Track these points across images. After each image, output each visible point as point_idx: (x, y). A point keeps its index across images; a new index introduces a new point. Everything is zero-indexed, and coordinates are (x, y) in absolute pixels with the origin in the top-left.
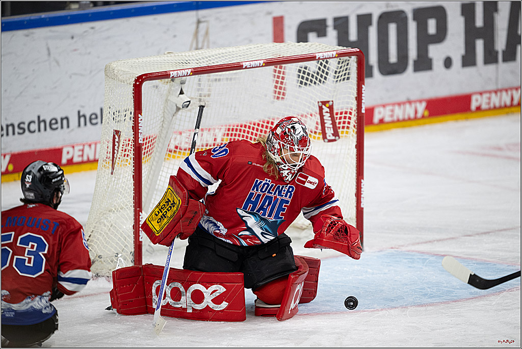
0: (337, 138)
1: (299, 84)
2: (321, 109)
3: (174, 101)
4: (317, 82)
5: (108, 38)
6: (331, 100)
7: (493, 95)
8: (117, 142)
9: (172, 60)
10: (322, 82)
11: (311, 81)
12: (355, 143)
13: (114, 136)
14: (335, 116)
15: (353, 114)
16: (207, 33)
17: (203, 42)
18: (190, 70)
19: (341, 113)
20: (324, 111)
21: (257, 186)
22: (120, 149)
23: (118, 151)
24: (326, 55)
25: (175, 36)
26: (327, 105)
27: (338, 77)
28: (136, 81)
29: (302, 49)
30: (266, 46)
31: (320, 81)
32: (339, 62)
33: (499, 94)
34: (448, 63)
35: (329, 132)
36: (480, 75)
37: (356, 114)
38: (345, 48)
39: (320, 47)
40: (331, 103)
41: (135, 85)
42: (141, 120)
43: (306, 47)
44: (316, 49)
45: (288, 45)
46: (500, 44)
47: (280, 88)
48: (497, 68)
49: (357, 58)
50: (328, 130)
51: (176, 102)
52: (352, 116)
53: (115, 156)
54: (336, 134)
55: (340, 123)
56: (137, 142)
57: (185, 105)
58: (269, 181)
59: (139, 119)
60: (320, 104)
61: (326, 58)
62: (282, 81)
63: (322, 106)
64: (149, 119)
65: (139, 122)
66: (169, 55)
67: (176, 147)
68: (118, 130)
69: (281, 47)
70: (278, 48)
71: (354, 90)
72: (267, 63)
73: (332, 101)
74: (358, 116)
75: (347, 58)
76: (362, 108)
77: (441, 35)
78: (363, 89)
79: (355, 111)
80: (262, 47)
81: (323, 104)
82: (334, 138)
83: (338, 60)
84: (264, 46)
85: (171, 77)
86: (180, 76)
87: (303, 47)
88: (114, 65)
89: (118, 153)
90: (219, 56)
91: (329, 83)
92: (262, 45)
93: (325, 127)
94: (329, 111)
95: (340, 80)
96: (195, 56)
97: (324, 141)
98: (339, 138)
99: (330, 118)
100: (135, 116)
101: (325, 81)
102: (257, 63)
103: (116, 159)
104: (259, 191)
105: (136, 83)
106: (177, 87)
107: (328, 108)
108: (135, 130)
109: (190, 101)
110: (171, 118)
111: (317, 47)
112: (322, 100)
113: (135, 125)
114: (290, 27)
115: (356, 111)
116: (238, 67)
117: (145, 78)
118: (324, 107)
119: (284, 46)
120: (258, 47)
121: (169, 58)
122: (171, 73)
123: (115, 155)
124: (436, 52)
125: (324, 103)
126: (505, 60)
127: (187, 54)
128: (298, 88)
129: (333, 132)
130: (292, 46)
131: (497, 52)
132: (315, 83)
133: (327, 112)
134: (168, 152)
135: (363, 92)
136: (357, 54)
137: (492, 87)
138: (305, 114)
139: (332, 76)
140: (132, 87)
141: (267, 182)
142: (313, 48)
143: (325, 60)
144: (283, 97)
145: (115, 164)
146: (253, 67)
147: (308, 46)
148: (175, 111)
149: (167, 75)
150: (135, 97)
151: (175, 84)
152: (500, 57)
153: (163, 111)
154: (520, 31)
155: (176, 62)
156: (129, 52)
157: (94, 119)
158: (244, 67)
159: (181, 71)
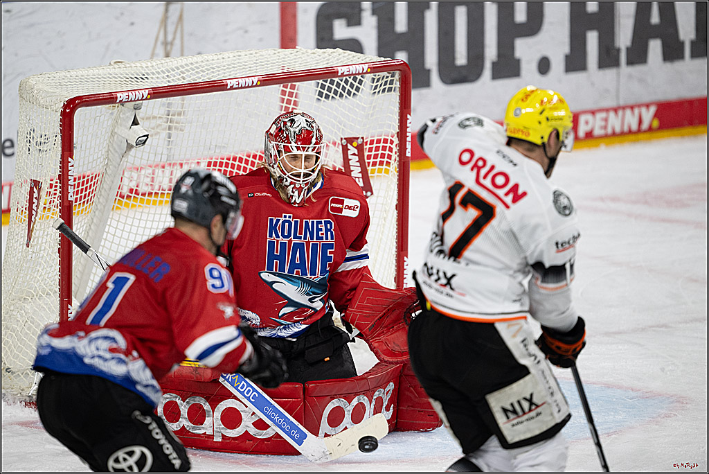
0: (369, 193)
1: (317, 97)
2: (345, 149)
3: (123, 136)
4: (345, 94)
5: (32, 25)
6: (361, 136)
7: (612, 114)
8: (36, 198)
9: (122, 74)
10: (352, 94)
11: (336, 92)
12: (395, 202)
13: (31, 189)
14: (366, 161)
15: (393, 158)
16: (181, 18)
17: (175, 33)
18: (147, 91)
20: (349, 152)
21: (273, 228)
22: (41, 208)
23: (37, 212)
24: (353, 69)
25: (132, 24)
26: (355, 144)
28: (65, 107)
29: (319, 58)
30: (264, 53)
32: (374, 79)
33: (620, 113)
34: (544, 66)
36: (593, 84)
37: (398, 159)
38: (382, 59)
40: (360, 141)
41: (63, 114)
42: (73, 166)
43: (323, 56)
44: (338, 60)
46: (624, 37)
48: (618, 75)
51: (127, 138)
52: (392, 162)
53: (33, 219)
54: (367, 187)
56: (65, 198)
57: (141, 141)
58: (290, 217)
59: (70, 164)
60: (344, 141)
61: (352, 74)
63: (347, 145)
64: (86, 162)
65: (70, 168)
66: (116, 66)
67: (131, 191)
68: (38, 180)
70: (281, 57)
71: (396, 115)
72: (264, 80)
73: (363, 138)
74: (399, 161)
75: (386, 74)
76: (406, 148)
77: (534, 25)
78: (408, 121)
79: (396, 153)
80: (258, 55)
81: (347, 142)
83: (372, 75)
84: (261, 53)
85: (118, 101)
86: (131, 101)
88: (32, 81)
89: (36, 216)
90: (191, 66)
94: (357, 153)
96: (156, 67)
98: (372, 194)
99: (358, 164)
100: (63, 160)
101: (356, 92)
102: (249, 81)
103: (34, 223)
104: (281, 237)
105: (65, 109)
106: (128, 114)
107: (356, 148)
108: (63, 182)
109: (147, 136)
110: (119, 160)
112: (347, 137)
113: (63, 173)
114: (305, 11)
115: (398, 154)
116: (219, 86)
117: (79, 103)
118: (349, 146)
121: (117, 71)
122: (119, 95)
123: (33, 217)
124: (526, 49)
125: (350, 140)
126: (630, 62)
127: (144, 65)
129: (362, 185)
130: (303, 53)
131: (618, 50)
132: (341, 96)
133: (354, 154)
134: (118, 198)
135: (408, 125)
136: (399, 68)
137: (610, 103)
140: (58, 117)
141: (287, 219)
143: (352, 77)
145: (32, 231)
146: (242, 88)
147: (326, 55)
148: (125, 150)
149: (113, 98)
150: (64, 132)
151: (126, 109)
152: (623, 57)
153: (106, 149)
154: (655, 19)
155: (127, 76)
156: (62, 47)
157: (8, 147)
158: (229, 87)
159: (133, 92)
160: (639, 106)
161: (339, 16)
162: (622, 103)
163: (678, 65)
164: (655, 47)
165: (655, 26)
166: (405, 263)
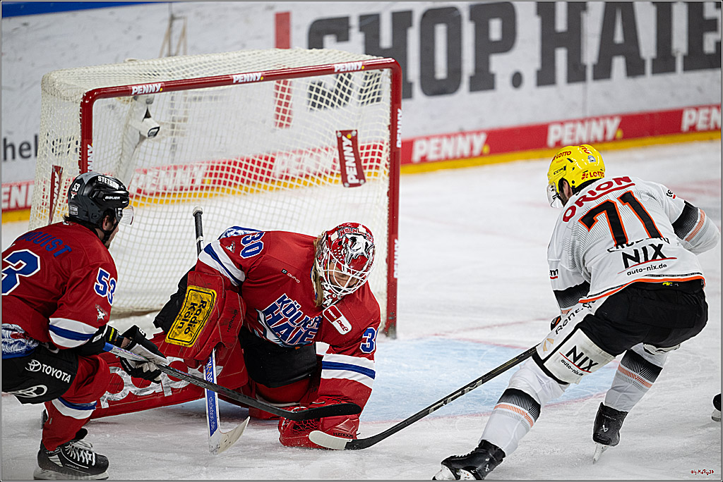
0: (362, 181)
1: (310, 106)
2: (340, 141)
3: (137, 127)
5: (47, 38)
6: (354, 129)
7: (579, 125)
8: (57, 182)
9: (135, 71)
10: (342, 104)
11: (327, 102)
12: (387, 189)
13: (53, 174)
14: (360, 151)
15: (384, 149)
16: (183, 34)
17: (179, 46)
18: (160, 85)
19: (368, 148)
20: (344, 144)
22: (62, 192)
23: (58, 195)
24: (348, 66)
25: (139, 38)
26: (349, 136)
27: (364, 97)
28: (84, 98)
29: (315, 57)
30: (266, 53)
31: (340, 102)
32: (366, 77)
33: (587, 124)
34: (517, 80)
35: (352, 173)
36: (561, 98)
37: (389, 150)
38: (375, 57)
39: (340, 56)
40: (354, 133)
41: (83, 104)
42: (91, 152)
43: (320, 55)
44: (334, 59)
45: (296, 52)
46: (590, 55)
47: (285, 111)
48: (585, 89)
49: (391, 72)
50: (350, 170)
51: (140, 129)
52: (383, 152)
53: (54, 202)
54: (360, 176)
55: (366, 161)
57: (152, 133)
58: (298, 306)
59: (89, 151)
60: (339, 134)
61: (348, 71)
62: (287, 101)
63: (341, 138)
64: (102, 152)
66: (131, 63)
67: (139, 191)
68: (59, 165)
69: (286, 54)
70: (282, 57)
71: (386, 116)
72: (267, 76)
73: (356, 131)
74: (391, 152)
75: (377, 71)
76: (397, 140)
77: (507, 42)
79: (387, 144)
80: (260, 55)
81: (342, 135)
82: (357, 181)
84: (263, 53)
85: (133, 93)
86: (145, 93)
87: (317, 55)
88: (54, 76)
89: (58, 198)
90: (200, 65)
91: (351, 105)
92: (259, 51)
93: (345, 166)
94: (351, 144)
95: (368, 102)
96: (167, 65)
97: (344, 186)
98: (365, 181)
99: (352, 154)
100: (83, 147)
101: (346, 102)
102: (253, 76)
103: (56, 205)
105: (84, 101)
106: (141, 108)
107: (350, 139)
108: (83, 166)
109: (159, 128)
110: (132, 150)
111: (336, 56)
112: (342, 129)
113: (83, 159)
114: (298, 27)
115: (389, 145)
116: (227, 81)
117: (97, 95)
118: (344, 138)
119: (291, 53)
120: (254, 54)
121: (131, 68)
122: (134, 88)
123: (55, 200)
124: (501, 65)
125: (345, 133)
126: (596, 78)
127: (156, 63)
128: (308, 112)
129: (356, 174)
130: (302, 53)
131: (585, 67)
132: (333, 105)
133: (348, 146)
135: (399, 118)
136: (390, 66)
137: (578, 114)
138: (318, 147)
139: (356, 96)
140: (79, 107)
142: (330, 57)
143: (347, 74)
144: (288, 123)
145: (54, 212)
146: (246, 82)
147: (323, 54)
148: (138, 140)
149: (128, 91)
150: (84, 121)
151: (139, 103)
152: (589, 73)
153: (121, 140)
154: (619, 37)
155: (141, 73)
156: (75, 58)
157: (25, 150)
158: (234, 82)
159: (147, 86)
160: (604, 117)
161: (329, 33)
162: (588, 114)
163: (640, 81)
164: (619, 64)
165: (619, 45)
166: (396, 246)
